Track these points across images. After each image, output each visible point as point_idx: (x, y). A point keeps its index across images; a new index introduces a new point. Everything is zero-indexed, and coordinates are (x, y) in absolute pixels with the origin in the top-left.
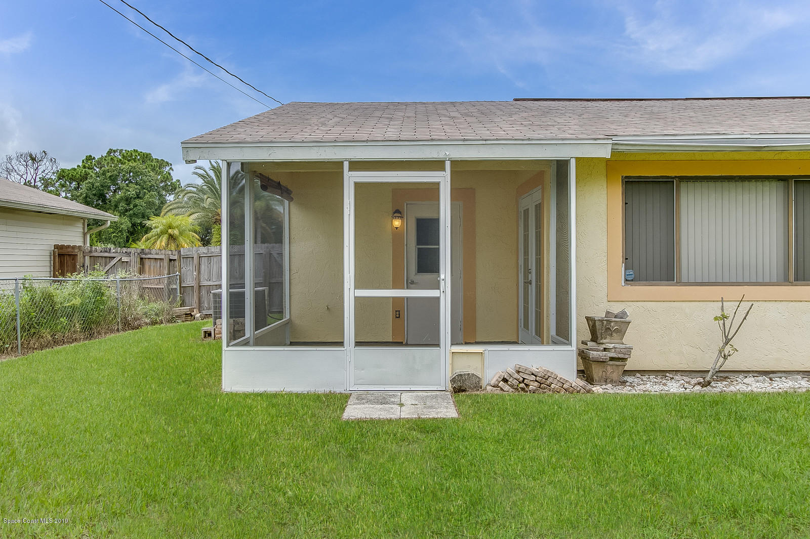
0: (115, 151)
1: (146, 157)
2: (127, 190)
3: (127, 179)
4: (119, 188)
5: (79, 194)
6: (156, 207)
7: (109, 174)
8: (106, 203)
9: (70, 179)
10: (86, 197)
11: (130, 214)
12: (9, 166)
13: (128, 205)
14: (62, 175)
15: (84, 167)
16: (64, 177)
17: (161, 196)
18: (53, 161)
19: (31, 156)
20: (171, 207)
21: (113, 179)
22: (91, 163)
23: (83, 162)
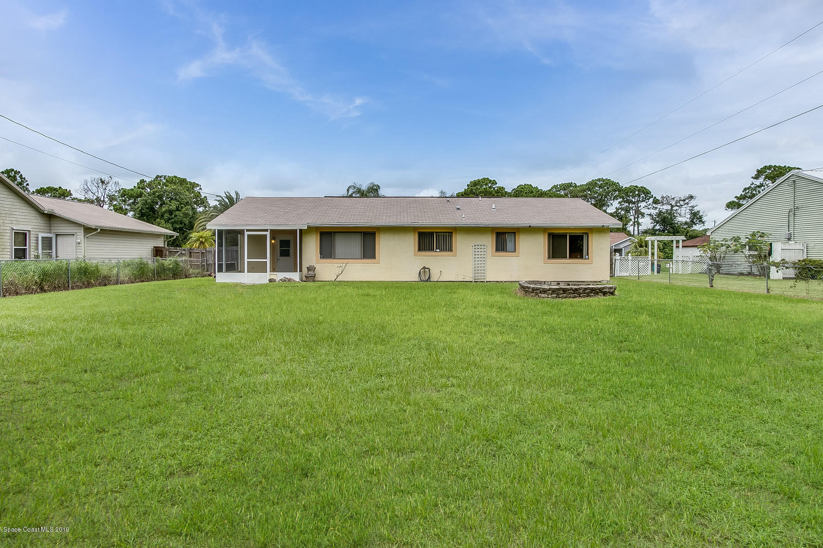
0: (161, 177)
1: (183, 181)
2: (170, 205)
3: (170, 198)
4: (164, 203)
5: (136, 207)
6: (190, 217)
7: (157, 194)
8: (155, 214)
9: (130, 196)
10: (141, 209)
11: (172, 222)
12: (86, 187)
13: (171, 215)
14: (125, 194)
15: (139, 188)
16: (125, 195)
17: (193, 209)
18: (116, 184)
19: (101, 180)
20: (201, 221)
21: (160, 197)
22: (144, 185)
23: (138, 184)
